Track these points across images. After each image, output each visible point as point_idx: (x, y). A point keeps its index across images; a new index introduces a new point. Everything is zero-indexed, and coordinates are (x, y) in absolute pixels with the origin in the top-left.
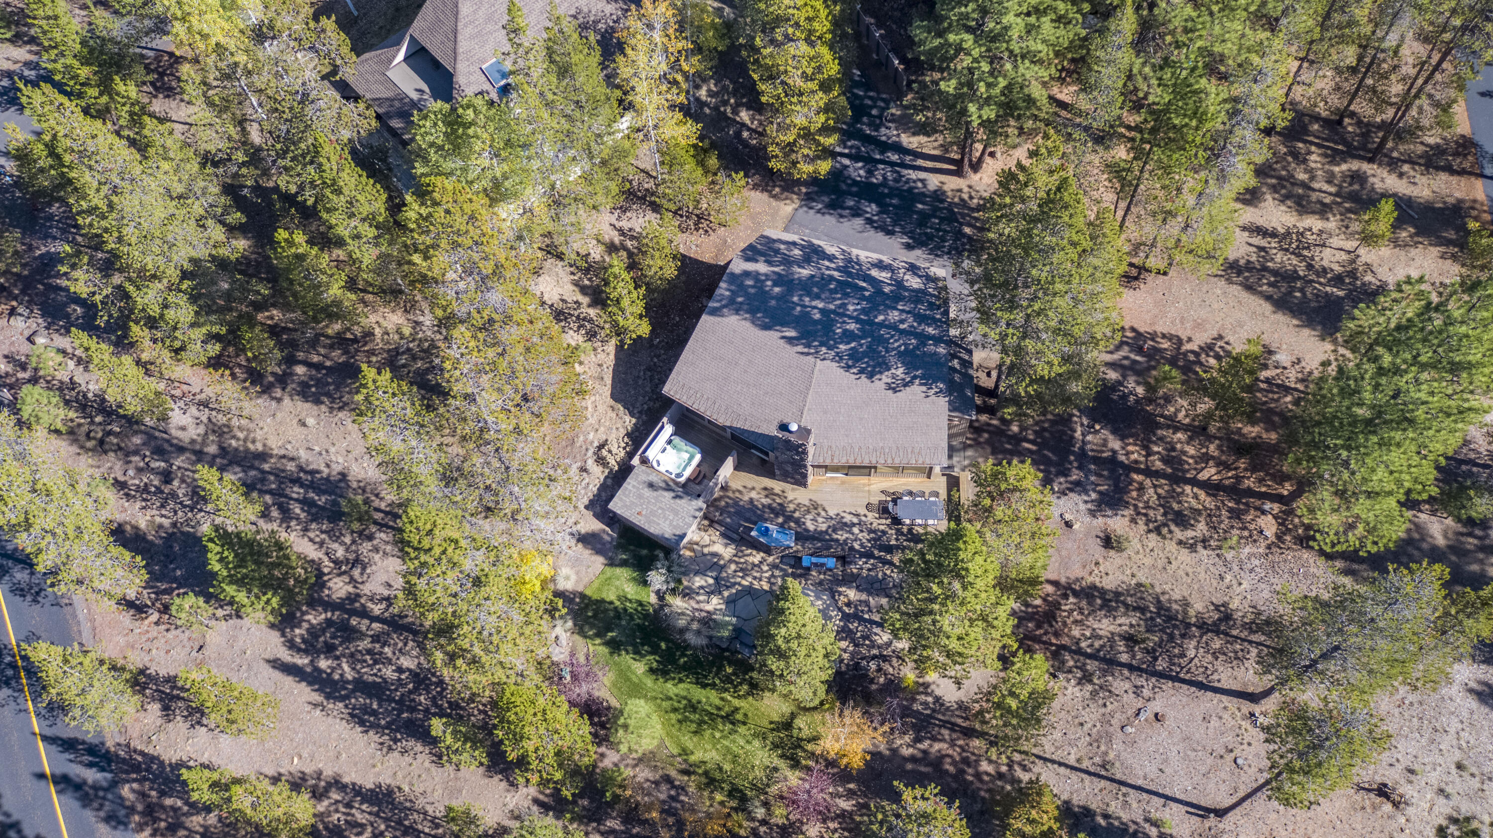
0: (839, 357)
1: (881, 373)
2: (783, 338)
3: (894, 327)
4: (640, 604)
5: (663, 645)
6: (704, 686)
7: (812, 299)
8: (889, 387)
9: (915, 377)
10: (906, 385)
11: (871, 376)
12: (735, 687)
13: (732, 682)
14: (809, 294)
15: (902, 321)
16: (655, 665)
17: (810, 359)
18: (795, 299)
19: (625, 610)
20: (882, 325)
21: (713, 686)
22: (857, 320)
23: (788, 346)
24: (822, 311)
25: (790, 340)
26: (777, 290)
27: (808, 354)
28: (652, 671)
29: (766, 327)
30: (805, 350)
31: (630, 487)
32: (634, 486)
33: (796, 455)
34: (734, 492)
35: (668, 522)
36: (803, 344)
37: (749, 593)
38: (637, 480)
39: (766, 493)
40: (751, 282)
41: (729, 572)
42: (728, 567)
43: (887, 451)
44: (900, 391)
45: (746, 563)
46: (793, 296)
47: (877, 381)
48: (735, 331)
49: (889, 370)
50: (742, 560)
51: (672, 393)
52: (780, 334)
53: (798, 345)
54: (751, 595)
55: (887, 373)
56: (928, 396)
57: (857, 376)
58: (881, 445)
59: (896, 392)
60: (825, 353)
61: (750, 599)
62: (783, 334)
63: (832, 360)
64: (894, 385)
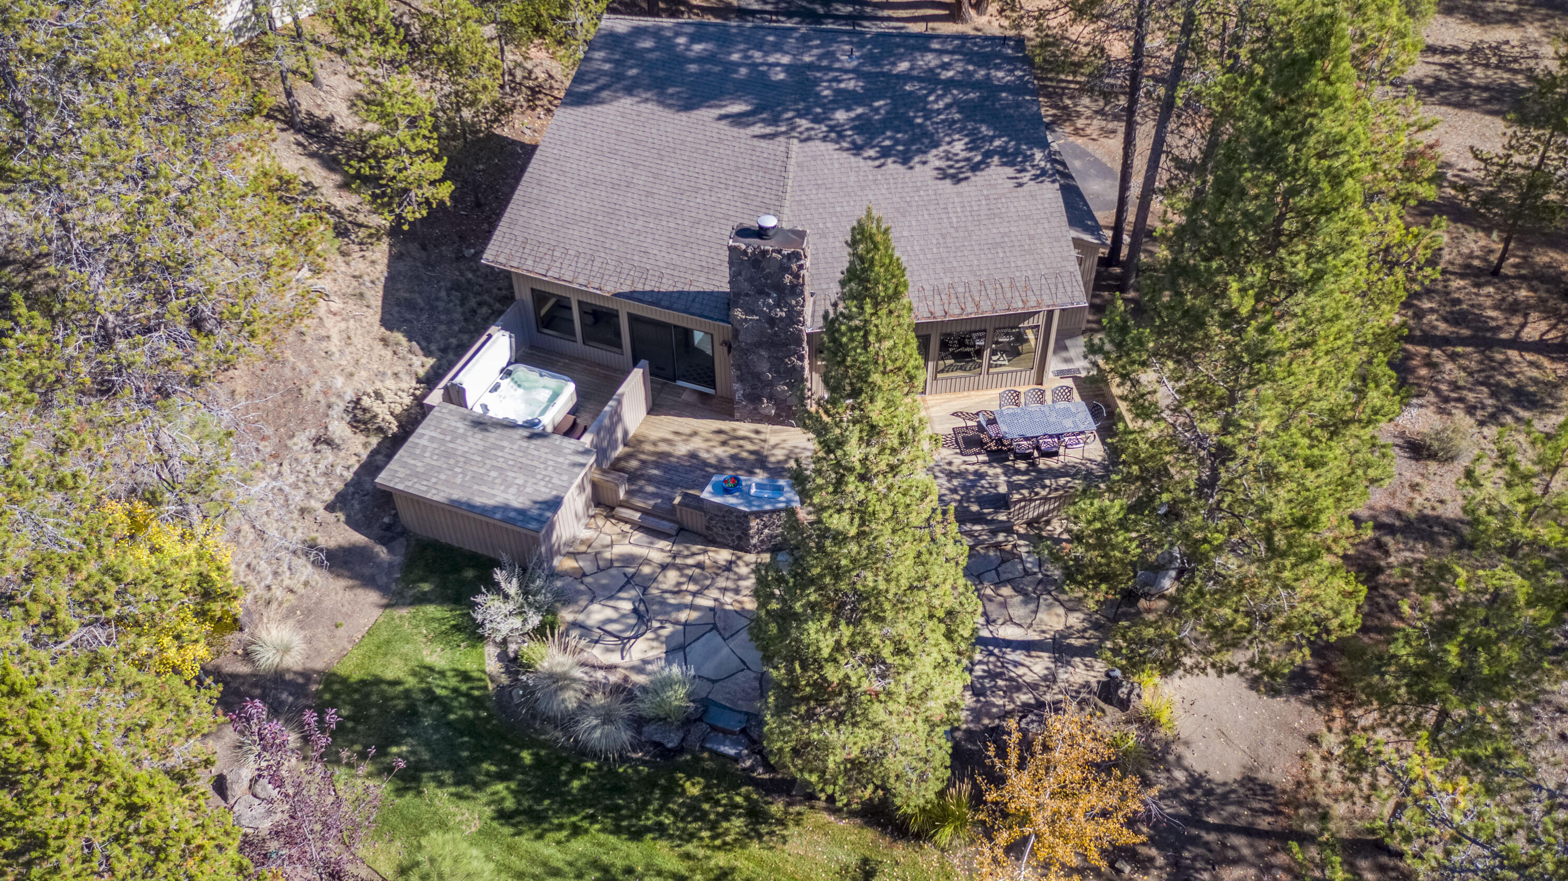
0: (836, 133)
1: (925, 152)
2: (722, 118)
3: (929, 77)
4: (465, 676)
5: (527, 757)
6: (637, 835)
7: (767, 54)
8: (943, 175)
9: (988, 155)
10: (975, 168)
11: (904, 160)
12: (713, 826)
13: (703, 817)
14: (759, 46)
16: (510, 804)
17: (779, 144)
18: (735, 57)
19: (428, 691)
20: (906, 77)
21: (661, 830)
22: (860, 76)
23: (731, 132)
24: (787, 68)
25: (737, 120)
27: (773, 136)
28: (503, 816)
29: (688, 107)
30: (769, 130)
31: (424, 442)
32: (432, 439)
33: (778, 305)
34: (655, 444)
35: (513, 490)
36: (763, 120)
37: (715, 627)
38: (436, 427)
39: (723, 437)
40: (648, 44)
41: (665, 587)
42: (660, 578)
43: (961, 289)
44: (967, 178)
45: (700, 565)
46: (730, 53)
47: (918, 167)
48: (618, 133)
49: (936, 145)
50: (690, 561)
51: (501, 259)
52: (717, 112)
53: (754, 124)
54: (720, 625)
55: (934, 152)
56: (1020, 185)
57: (877, 163)
58: (947, 280)
59: (959, 181)
60: (808, 129)
61: (719, 639)
62: (723, 111)
63: (824, 139)
64: (952, 171)
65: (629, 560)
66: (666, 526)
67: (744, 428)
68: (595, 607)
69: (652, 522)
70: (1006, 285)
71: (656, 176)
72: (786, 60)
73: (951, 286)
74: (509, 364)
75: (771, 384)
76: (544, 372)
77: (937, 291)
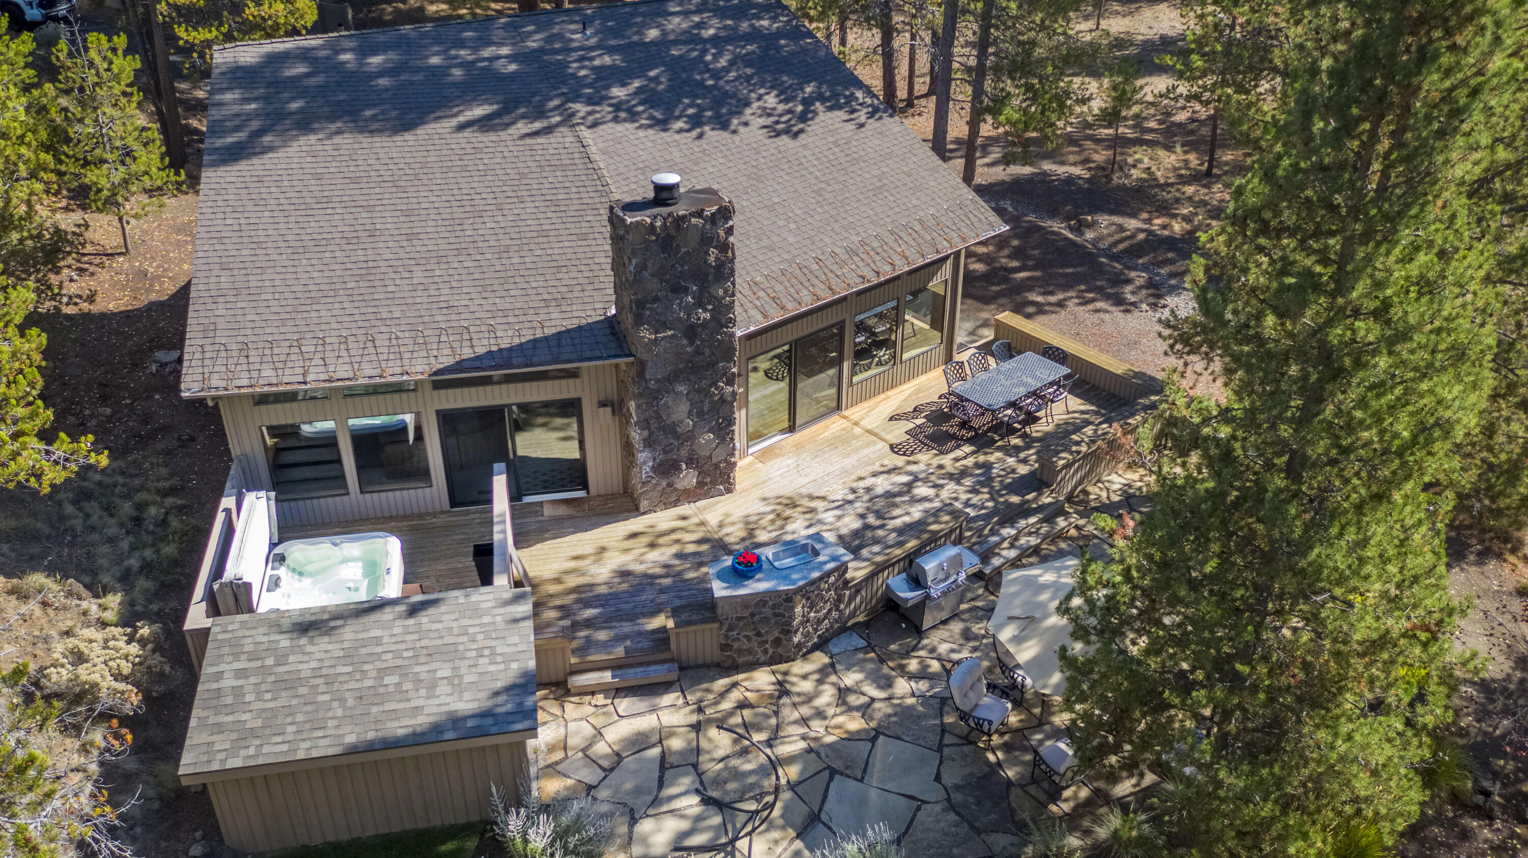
0: (626, 112)
1: (739, 113)
2: (461, 127)
3: (690, 38)
7: (475, 49)
8: (775, 132)
9: (807, 102)
10: (804, 118)
11: (723, 124)
14: (461, 44)
15: (701, 25)
17: (563, 136)
18: (435, 60)
20: (663, 43)
22: (610, 50)
23: (488, 138)
24: (512, 58)
25: (484, 124)
26: (376, 60)
27: (548, 130)
29: (407, 126)
30: (538, 125)
31: (228, 682)
32: (240, 674)
33: (700, 304)
34: (558, 581)
35: (443, 689)
36: (523, 117)
37: (833, 772)
38: (236, 656)
39: (645, 540)
40: (301, 69)
41: (721, 753)
42: (704, 744)
43: (875, 244)
44: (802, 131)
45: (743, 705)
46: (426, 57)
47: (742, 129)
48: (319, 177)
49: (748, 104)
50: (727, 705)
51: (215, 382)
52: (454, 122)
53: (513, 123)
54: (837, 764)
55: (748, 111)
56: (862, 126)
57: (694, 133)
58: (854, 238)
59: (796, 135)
60: (589, 113)
61: (852, 783)
62: (461, 119)
63: (616, 120)
64: (781, 126)
65: (639, 742)
66: (658, 673)
67: (663, 519)
68: (645, 826)
69: (636, 676)
70: (918, 227)
71: (408, 213)
72: (505, 51)
73: (862, 243)
74: (273, 546)
75: (691, 437)
76: (337, 539)
77: (851, 252)
